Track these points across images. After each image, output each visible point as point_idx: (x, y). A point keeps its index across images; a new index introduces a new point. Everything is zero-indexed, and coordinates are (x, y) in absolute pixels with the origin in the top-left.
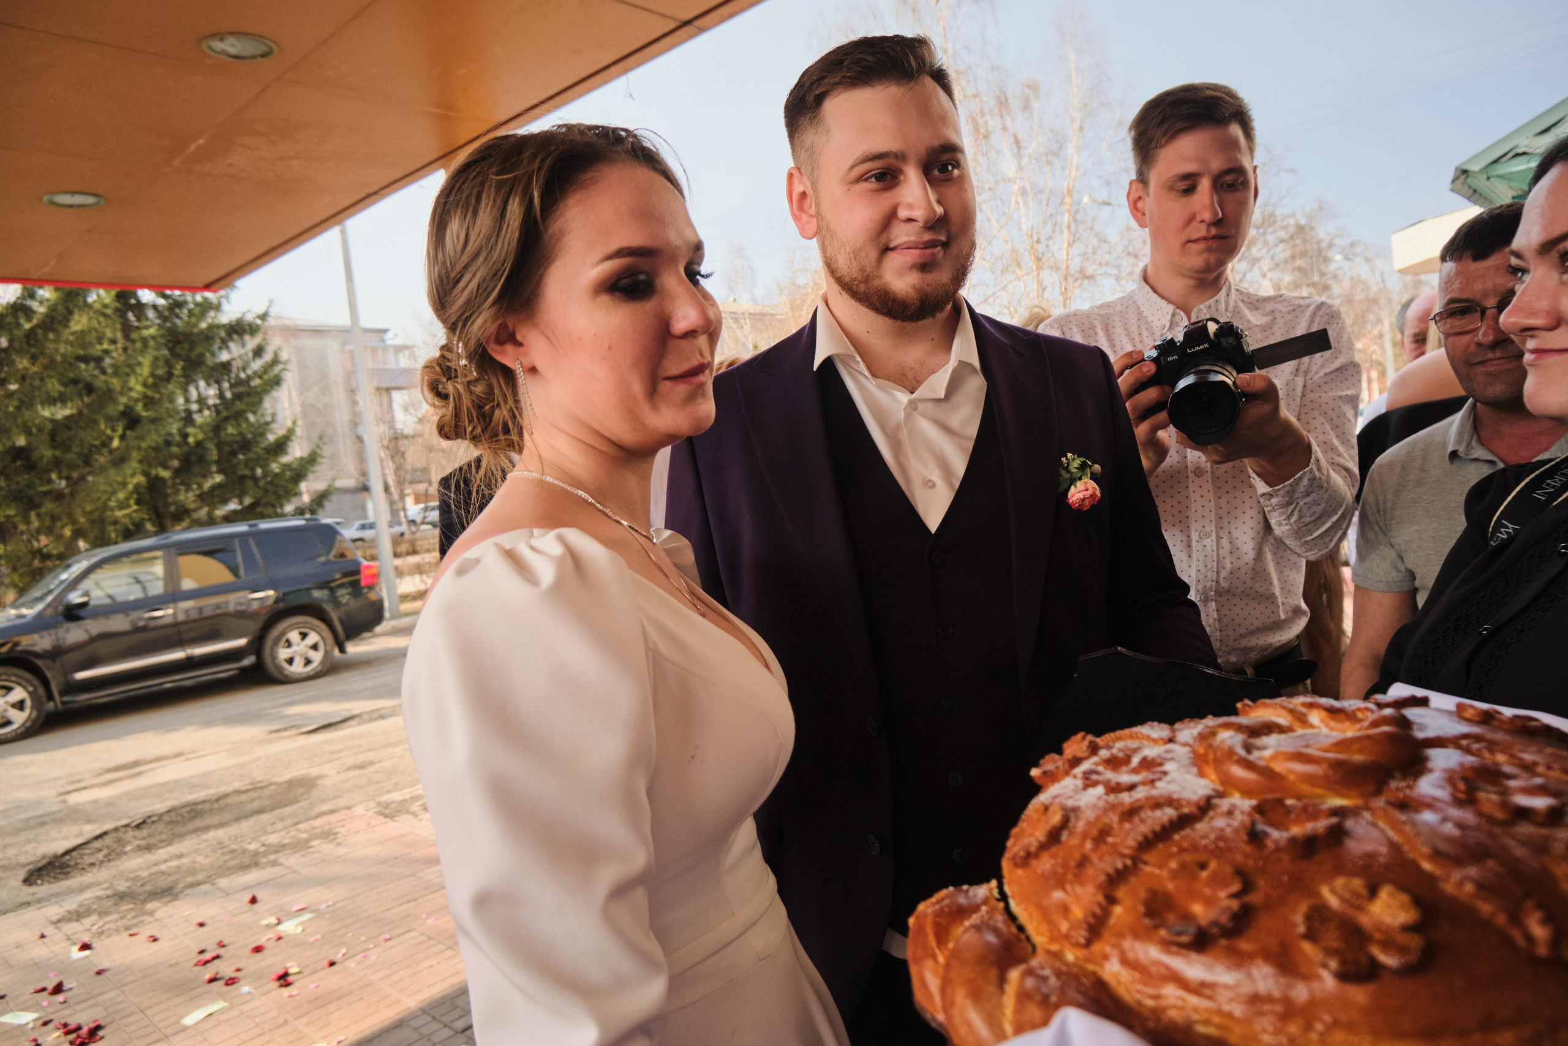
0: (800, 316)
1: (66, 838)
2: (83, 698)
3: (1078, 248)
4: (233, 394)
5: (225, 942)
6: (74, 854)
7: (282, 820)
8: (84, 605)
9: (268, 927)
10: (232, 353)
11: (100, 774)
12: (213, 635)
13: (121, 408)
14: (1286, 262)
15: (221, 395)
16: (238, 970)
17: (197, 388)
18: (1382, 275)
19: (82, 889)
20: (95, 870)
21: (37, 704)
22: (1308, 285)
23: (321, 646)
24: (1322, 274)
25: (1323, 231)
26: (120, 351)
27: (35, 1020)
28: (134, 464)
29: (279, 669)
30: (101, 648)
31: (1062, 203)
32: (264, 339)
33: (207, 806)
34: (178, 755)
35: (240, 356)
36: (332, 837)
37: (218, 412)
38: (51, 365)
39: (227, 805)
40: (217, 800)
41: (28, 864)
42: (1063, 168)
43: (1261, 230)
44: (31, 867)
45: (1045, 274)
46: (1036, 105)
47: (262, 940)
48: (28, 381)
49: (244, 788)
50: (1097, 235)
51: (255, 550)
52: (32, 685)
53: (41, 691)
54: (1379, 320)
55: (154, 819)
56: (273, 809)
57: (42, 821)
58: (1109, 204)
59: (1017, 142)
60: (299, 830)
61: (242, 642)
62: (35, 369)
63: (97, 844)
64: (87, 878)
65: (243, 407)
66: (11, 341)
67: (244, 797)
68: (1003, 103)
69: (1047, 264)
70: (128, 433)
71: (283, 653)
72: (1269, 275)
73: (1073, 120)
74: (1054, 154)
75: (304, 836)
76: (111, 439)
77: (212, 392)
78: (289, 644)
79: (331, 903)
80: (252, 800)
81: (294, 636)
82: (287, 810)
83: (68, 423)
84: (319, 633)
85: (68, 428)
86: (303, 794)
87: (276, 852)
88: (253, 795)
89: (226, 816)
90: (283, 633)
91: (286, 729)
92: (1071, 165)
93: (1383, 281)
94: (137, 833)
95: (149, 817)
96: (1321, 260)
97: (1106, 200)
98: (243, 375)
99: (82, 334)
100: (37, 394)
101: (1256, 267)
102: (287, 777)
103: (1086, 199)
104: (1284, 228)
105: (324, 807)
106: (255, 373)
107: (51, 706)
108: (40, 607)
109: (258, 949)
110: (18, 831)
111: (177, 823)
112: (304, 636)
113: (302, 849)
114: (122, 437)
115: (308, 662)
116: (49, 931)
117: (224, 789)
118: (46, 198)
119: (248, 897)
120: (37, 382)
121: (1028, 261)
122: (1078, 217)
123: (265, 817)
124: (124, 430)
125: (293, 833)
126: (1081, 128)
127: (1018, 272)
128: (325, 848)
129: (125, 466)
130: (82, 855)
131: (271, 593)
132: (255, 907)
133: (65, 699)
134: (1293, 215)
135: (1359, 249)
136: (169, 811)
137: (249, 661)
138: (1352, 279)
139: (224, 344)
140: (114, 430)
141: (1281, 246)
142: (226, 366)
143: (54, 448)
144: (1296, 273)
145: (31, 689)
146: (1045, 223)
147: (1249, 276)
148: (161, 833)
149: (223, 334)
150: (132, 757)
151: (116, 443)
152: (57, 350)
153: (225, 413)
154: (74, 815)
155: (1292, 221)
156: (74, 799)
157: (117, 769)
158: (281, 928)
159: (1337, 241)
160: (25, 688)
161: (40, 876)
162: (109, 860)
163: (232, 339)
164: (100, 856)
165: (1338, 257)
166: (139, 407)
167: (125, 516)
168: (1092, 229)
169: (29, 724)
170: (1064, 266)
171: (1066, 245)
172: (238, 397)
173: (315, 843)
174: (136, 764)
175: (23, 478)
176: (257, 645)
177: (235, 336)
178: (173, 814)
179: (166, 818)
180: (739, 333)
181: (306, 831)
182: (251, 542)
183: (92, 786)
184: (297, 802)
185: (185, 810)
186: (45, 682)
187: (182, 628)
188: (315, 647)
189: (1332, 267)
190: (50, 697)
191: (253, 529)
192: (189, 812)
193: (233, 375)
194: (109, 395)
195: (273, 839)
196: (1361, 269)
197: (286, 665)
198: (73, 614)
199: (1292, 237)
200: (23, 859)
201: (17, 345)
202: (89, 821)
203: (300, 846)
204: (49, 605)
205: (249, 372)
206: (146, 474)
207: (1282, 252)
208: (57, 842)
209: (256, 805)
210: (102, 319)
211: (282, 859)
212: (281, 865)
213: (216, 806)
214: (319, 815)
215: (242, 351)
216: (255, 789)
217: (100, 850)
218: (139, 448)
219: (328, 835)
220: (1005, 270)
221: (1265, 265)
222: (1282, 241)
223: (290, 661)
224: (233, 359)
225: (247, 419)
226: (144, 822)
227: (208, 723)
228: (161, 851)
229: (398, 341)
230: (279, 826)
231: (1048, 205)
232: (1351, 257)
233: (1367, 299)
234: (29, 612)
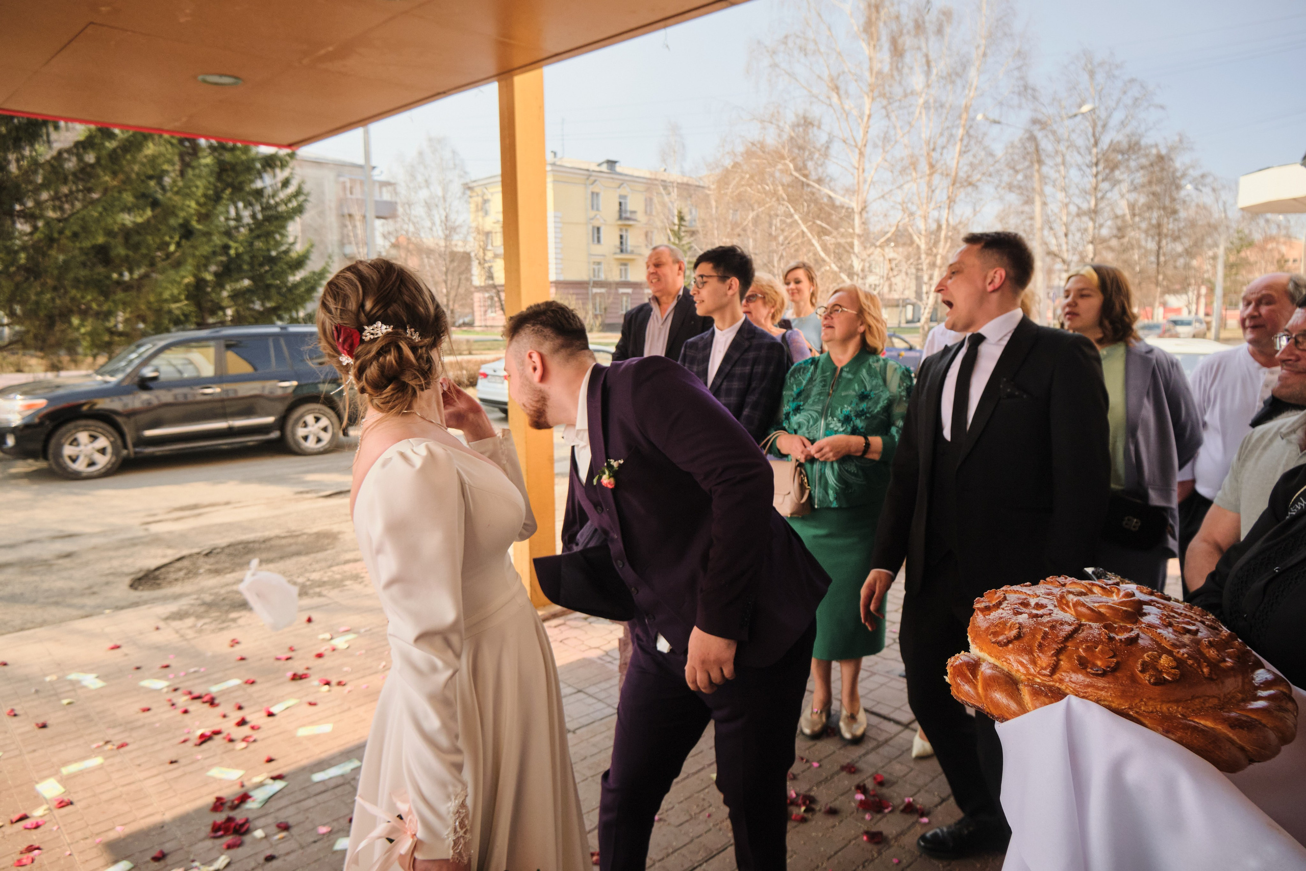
0: (726, 194)
1: (155, 557)
2: (150, 450)
3: (968, 158)
4: (264, 216)
5: (295, 648)
6: (163, 570)
7: (317, 562)
8: (154, 379)
9: (324, 640)
10: (267, 182)
11: (169, 512)
12: (248, 412)
13: (181, 221)
14: (1143, 186)
15: (254, 216)
16: (308, 669)
17: (236, 208)
18: (1225, 203)
19: (177, 597)
20: (179, 584)
21: (116, 452)
22: (1159, 208)
23: (330, 429)
24: (1173, 200)
25: (1180, 162)
26: (178, 173)
27: (168, 687)
28: (189, 268)
29: (297, 443)
30: (167, 413)
31: (960, 117)
32: (291, 174)
33: (257, 545)
34: (227, 503)
35: (271, 186)
36: (360, 580)
37: (251, 230)
38: (127, 181)
39: (271, 546)
40: (264, 541)
41: (132, 574)
42: (964, 87)
43: (1126, 156)
44: (133, 577)
45: (936, 179)
46: (948, 30)
47: (321, 651)
48: (109, 193)
49: (283, 535)
50: (985, 149)
51: (285, 349)
52: (113, 436)
53: (119, 442)
54: (1216, 245)
55: (219, 550)
56: (307, 553)
57: (134, 543)
58: (999, 123)
59: (928, 63)
60: (333, 572)
61: (270, 419)
62: (115, 183)
63: (178, 565)
64: (177, 589)
65: (272, 228)
66: (98, 159)
67: (284, 542)
68: (919, 27)
69: (939, 171)
70: (183, 242)
71: (301, 432)
72: (1128, 196)
73: (978, 47)
74: (956, 75)
75: (338, 577)
76: (168, 244)
77: (246, 214)
78: (305, 425)
79: (368, 628)
80: (290, 545)
81: (310, 419)
82: (320, 555)
83: (139, 229)
84: (329, 419)
85: (138, 233)
86: (328, 544)
87: (319, 586)
88: (291, 541)
89: (272, 555)
90: (302, 416)
91: (307, 492)
92: (971, 85)
93: (1225, 211)
94: (206, 559)
95: (215, 549)
96: (1174, 188)
97: (997, 119)
98: (272, 202)
99: (153, 160)
100: (117, 203)
101: (1116, 189)
102: (315, 530)
103: (980, 117)
104: (1147, 156)
105: (349, 556)
106: (282, 200)
107: (125, 452)
108: (120, 376)
109: (320, 656)
110: (117, 548)
111: (235, 556)
112: (317, 419)
113: (338, 586)
114: (178, 245)
115: (319, 440)
116: (161, 624)
117: (267, 534)
118: (200, 78)
119: (306, 618)
120: (116, 195)
121: (924, 166)
122: (972, 132)
123: (303, 559)
124: (180, 238)
125: (330, 574)
126: (985, 55)
127: (914, 174)
128: (357, 587)
129: (182, 268)
130: (168, 573)
131: (295, 383)
132: (311, 625)
133: (137, 450)
134: (1156, 146)
135: (1209, 180)
136: (229, 546)
137: (275, 435)
138: (1198, 206)
139: (260, 175)
140: (171, 238)
141: (1142, 172)
142: (259, 193)
143: (128, 248)
144: (1151, 197)
145: (112, 439)
146: (941, 134)
147: (1109, 195)
148: (224, 562)
149: (258, 166)
150: (192, 501)
151: (172, 248)
152: (132, 170)
153: (257, 232)
154: (157, 540)
155: (1154, 151)
156: (155, 528)
157: (182, 509)
158: (334, 642)
159: (1191, 172)
160: (107, 438)
161: (140, 585)
162: (189, 578)
163: (265, 171)
164: (182, 574)
165: (1189, 187)
166: (194, 223)
167: (178, 308)
168: (981, 142)
169: (109, 466)
170: (953, 174)
171: (957, 155)
172: (267, 219)
173: (348, 583)
174: (195, 507)
175: (101, 269)
176: (281, 424)
177: (269, 169)
178: (231, 548)
179: (227, 551)
180: (666, 198)
181: (339, 573)
182: (282, 342)
183: (166, 520)
184: (326, 550)
185: (240, 547)
186: (122, 435)
187: (226, 403)
188: (325, 429)
189: (1183, 193)
190: (125, 446)
191: (284, 331)
192: (244, 548)
193: (264, 200)
194: (171, 211)
195: (315, 576)
196: (1207, 198)
197: (302, 441)
198: (145, 384)
199: (1152, 165)
200: (126, 570)
201: (103, 162)
202: (169, 547)
203: (336, 584)
204: (128, 375)
205: (277, 199)
206: (195, 276)
207: (1140, 177)
208: (151, 559)
209: (293, 548)
210: (169, 147)
211: (325, 592)
212: (324, 596)
213: (263, 546)
214: (347, 562)
215: (273, 182)
216: (291, 536)
217: (180, 570)
218: (194, 256)
219: (356, 578)
220: (903, 171)
221: (1124, 187)
222: (1142, 168)
223: (306, 438)
224: (265, 188)
225: (274, 238)
226: (210, 553)
227: (246, 480)
228: (228, 576)
229: (383, 178)
230: (316, 566)
231: (946, 118)
232: (1200, 187)
233: (1209, 225)
234: (113, 380)
